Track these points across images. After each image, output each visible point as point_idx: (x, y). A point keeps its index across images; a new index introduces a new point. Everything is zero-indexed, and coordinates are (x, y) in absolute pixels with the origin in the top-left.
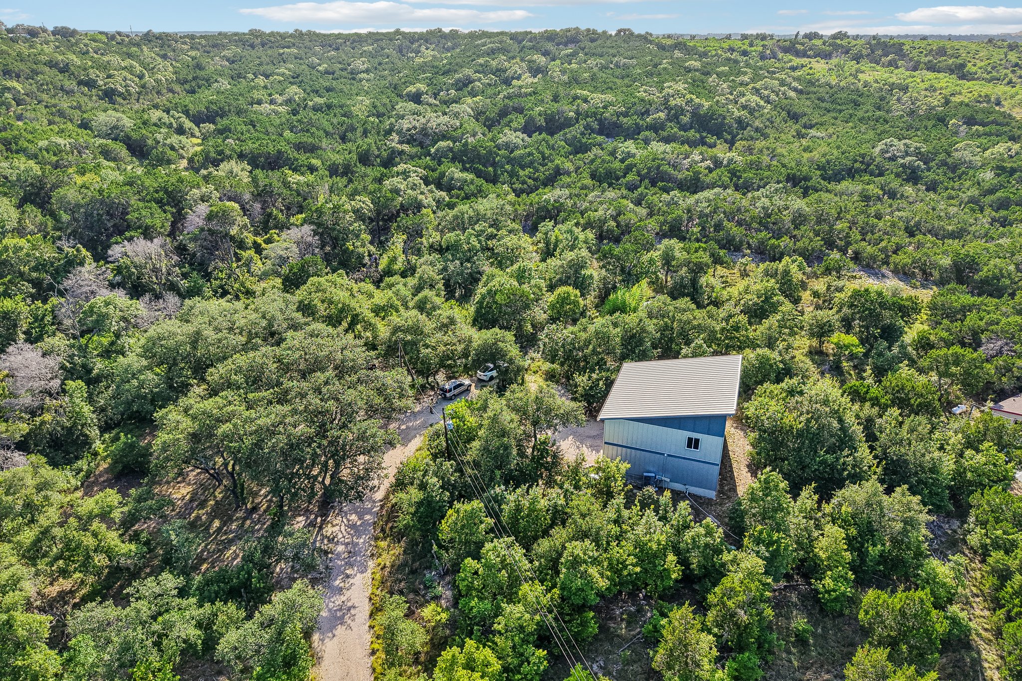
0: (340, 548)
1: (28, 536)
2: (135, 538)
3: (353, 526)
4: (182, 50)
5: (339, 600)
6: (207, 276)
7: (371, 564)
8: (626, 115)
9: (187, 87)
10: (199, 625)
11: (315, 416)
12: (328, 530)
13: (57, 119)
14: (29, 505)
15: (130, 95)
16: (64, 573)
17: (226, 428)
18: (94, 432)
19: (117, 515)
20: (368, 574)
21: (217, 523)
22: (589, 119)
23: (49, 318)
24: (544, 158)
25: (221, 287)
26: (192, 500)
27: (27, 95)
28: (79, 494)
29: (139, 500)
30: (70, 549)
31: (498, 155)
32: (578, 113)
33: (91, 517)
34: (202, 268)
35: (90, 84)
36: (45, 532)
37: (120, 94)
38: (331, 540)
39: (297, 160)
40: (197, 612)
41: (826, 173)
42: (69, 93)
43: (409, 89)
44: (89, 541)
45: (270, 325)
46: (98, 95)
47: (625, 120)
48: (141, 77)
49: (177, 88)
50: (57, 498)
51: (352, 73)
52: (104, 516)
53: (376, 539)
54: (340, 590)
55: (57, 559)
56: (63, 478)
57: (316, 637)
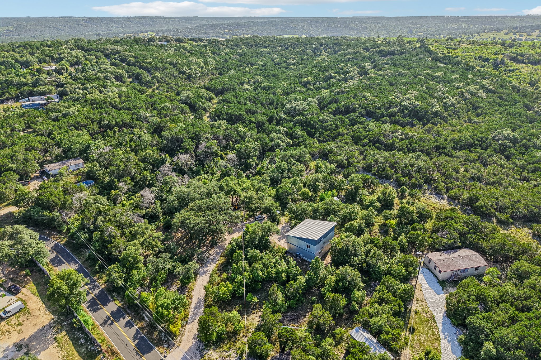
0: (212, 257)
1: (142, 240)
2: (165, 245)
3: (217, 252)
4: (222, 48)
5: (206, 269)
6: (203, 166)
7: (217, 262)
8: (379, 108)
9: (219, 71)
10: (172, 266)
11: (210, 222)
12: (210, 252)
13: (170, 90)
14: (143, 232)
15: (197, 77)
16: (148, 250)
17: (188, 221)
18: (161, 215)
19: (161, 238)
20: (215, 265)
21: (185, 245)
22: (362, 110)
23: (155, 178)
24: (336, 127)
25: (207, 170)
26: (181, 238)
27: (161, 78)
28: (155, 231)
29: (167, 236)
30: (150, 244)
31: (318, 124)
32: (360, 105)
33: (155, 238)
34: (202, 164)
35: (183, 73)
36: (145, 239)
37: (193, 77)
38: (210, 254)
39: (246, 118)
40: (173, 263)
41: (457, 146)
42: (175, 77)
43: (304, 80)
44: (154, 243)
45: (209, 192)
46: (185, 78)
47: (378, 111)
48: (202, 68)
49: (215, 72)
50: (149, 231)
51: (288, 65)
52: (158, 238)
53: (221, 256)
54: (208, 267)
55: (147, 246)
56: (152, 227)
57: (198, 276)
